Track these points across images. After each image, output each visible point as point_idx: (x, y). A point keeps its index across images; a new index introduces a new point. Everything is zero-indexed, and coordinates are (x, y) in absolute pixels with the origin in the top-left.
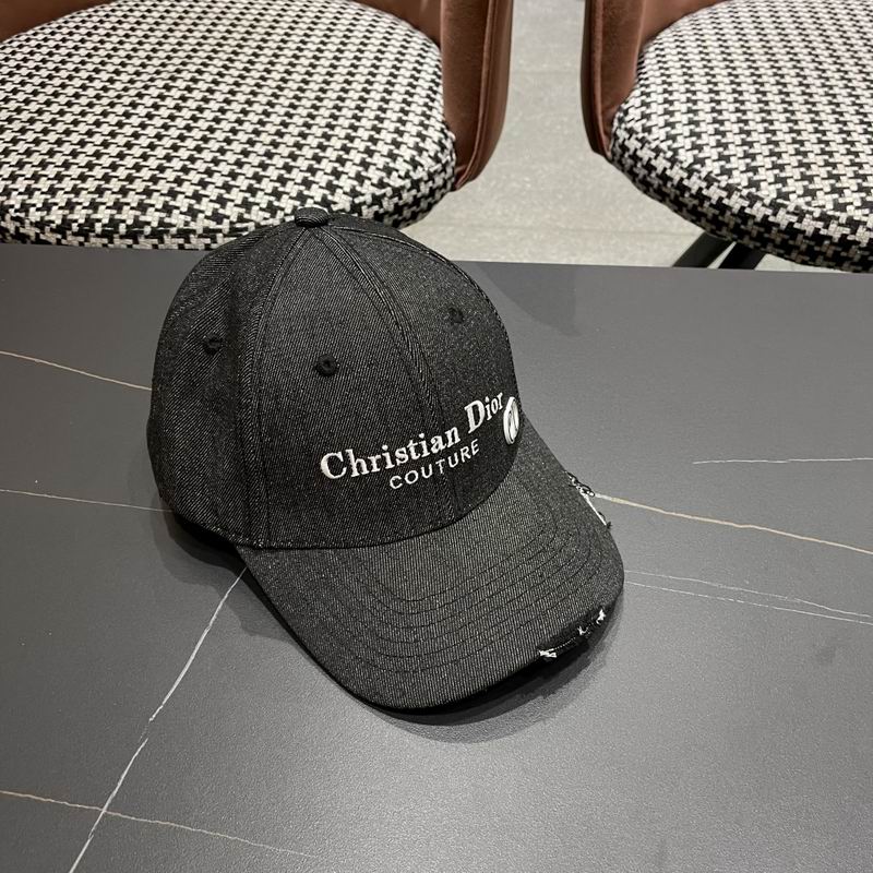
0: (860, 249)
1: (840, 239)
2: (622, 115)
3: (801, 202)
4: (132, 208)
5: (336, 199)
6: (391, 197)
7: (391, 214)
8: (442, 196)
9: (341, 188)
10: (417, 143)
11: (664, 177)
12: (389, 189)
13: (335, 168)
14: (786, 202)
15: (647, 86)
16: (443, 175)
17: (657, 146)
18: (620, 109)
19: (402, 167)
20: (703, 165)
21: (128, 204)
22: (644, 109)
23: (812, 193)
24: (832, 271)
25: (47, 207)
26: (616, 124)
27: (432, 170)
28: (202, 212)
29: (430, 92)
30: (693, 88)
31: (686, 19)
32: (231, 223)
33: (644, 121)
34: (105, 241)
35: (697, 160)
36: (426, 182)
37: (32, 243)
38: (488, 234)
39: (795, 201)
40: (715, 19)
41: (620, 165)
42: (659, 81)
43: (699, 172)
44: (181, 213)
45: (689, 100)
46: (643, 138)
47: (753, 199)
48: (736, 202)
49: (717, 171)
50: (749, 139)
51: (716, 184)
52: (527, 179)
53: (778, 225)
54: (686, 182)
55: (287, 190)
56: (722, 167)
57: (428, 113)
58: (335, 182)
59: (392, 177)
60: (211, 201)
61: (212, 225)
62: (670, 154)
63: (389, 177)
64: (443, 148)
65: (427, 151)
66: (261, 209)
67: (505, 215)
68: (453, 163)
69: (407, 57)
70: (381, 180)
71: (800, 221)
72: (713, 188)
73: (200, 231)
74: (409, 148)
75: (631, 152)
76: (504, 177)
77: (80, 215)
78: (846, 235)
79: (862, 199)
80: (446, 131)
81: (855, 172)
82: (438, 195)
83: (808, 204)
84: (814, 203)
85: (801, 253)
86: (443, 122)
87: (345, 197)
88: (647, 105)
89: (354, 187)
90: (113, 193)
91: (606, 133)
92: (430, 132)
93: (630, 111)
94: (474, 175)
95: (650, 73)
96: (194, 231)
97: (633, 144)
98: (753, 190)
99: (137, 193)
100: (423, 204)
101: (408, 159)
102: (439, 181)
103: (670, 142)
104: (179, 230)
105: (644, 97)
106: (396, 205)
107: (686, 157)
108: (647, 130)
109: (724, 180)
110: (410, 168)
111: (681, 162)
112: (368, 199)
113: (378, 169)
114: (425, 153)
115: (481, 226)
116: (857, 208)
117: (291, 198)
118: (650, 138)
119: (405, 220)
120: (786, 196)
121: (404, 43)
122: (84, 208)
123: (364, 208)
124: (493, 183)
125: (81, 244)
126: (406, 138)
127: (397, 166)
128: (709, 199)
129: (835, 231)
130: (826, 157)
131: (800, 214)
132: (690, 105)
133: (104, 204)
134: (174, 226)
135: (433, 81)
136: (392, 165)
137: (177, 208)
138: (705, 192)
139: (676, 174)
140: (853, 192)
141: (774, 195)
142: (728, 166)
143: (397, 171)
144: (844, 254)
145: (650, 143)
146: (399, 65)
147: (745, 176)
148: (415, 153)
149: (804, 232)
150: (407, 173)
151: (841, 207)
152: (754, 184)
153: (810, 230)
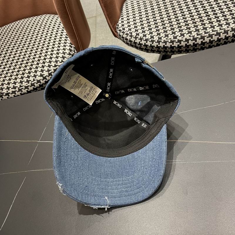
0: (184, 47)
2: (117, 26)
3: (165, 39)
5: (44, 74)
9: (45, 70)
10: (63, 52)
11: (130, 41)
12: (58, 66)
13: (43, 65)
14: (161, 40)
15: (123, 16)
17: (127, 33)
18: (117, 25)
20: (139, 35)
22: (122, 23)
23: (167, 36)
26: (117, 29)
28: (10, 87)
30: (135, 13)
32: (18, 88)
33: (123, 27)
35: (137, 34)
39: (163, 39)
42: (126, 14)
43: (138, 37)
44: (5, 89)
45: (133, 17)
46: (123, 31)
47: (153, 41)
48: (149, 43)
49: (142, 36)
50: (150, 24)
51: (143, 40)
53: (161, 47)
54: (136, 41)
55: (31, 75)
56: (143, 34)
57: (66, 42)
58: (43, 69)
59: (58, 63)
60: (12, 84)
61: (14, 90)
62: (130, 34)
63: (57, 63)
64: (71, 50)
65: (66, 53)
66: (25, 82)
70: (55, 65)
71: (166, 44)
72: (142, 41)
73: (11, 92)
74: (61, 54)
75: (122, 36)
78: (179, 45)
79: (181, 33)
80: (71, 45)
81: (178, 26)
83: (167, 39)
84: (168, 38)
86: (70, 43)
87: (46, 72)
89: (48, 69)
92: (67, 47)
93: (119, 25)
95: (124, 12)
96: (9, 93)
97: (121, 34)
98: (152, 39)
101: (61, 57)
103: (130, 31)
104: (6, 94)
105: (122, 20)
107: (134, 34)
108: (124, 29)
109: (144, 38)
110: (62, 59)
111: (133, 36)
112: (53, 71)
113: (54, 62)
114: (66, 54)
117: (32, 77)
118: (125, 31)
120: (161, 38)
123: (52, 73)
126: (60, 51)
127: (59, 60)
128: (142, 44)
129: (176, 44)
130: (170, 24)
131: (165, 42)
132: (134, 19)
134: (4, 93)
136: (57, 60)
137: (4, 88)
139: (133, 39)
140: (178, 32)
141: (158, 39)
142: (145, 34)
144: (180, 50)
145: (125, 33)
146: (58, 30)
147: (150, 35)
148: (63, 54)
149: (168, 47)
150: (62, 60)
151: (175, 38)
152: (152, 37)
153: (169, 46)
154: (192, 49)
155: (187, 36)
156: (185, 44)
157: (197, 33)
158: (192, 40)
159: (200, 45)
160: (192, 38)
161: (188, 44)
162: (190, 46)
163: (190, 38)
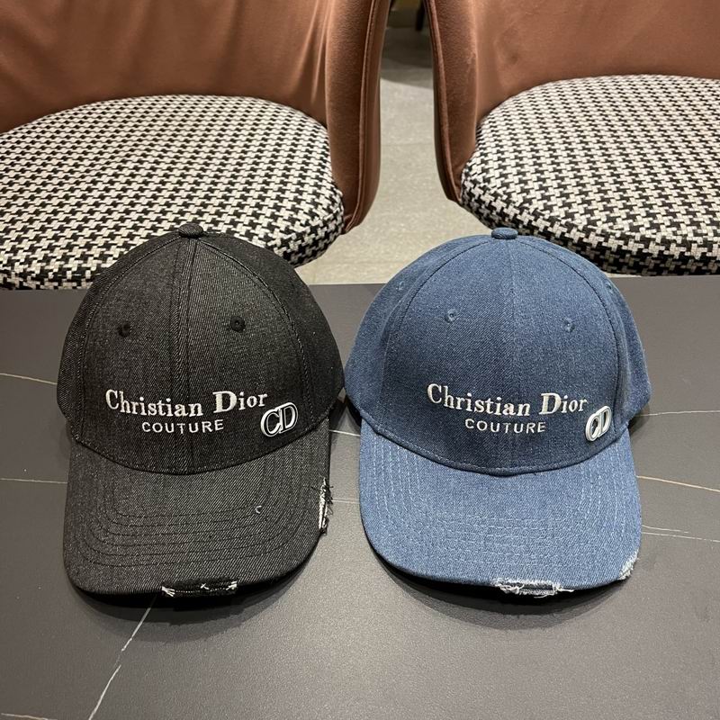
0: (653, 259)
1: (637, 252)
2: (467, 170)
3: (606, 226)
4: (95, 259)
6: (296, 240)
7: (297, 253)
8: (335, 237)
9: (257, 235)
10: (313, 199)
11: (502, 215)
12: (294, 234)
13: (252, 221)
14: (595, 228)
15: (485, 149)
16: (334, 222)
17: (495, 192)
18: (466, 167)
19: (303, 217)
20: (531, 204)
21: (92, 255)
22: (483, 165)
23: (613, 220)
24: (634, 276)
25: (28, 261)
26: (463, 177)
27: (326, 219)
29: (321, 162)
30: (519, 149)
31: (511, 100)
33: (484, 174)
34: (75, 284)
35: (526, 201)
36: (322, 228)
37: (17, 289)
38: (375, 268)
39: (600, 227)
40: (532, 100)
41: (469, 208)
42: (493, 145)
43: (528, 209)
45: (516, 157)
46: (485, 186)
47: (570, 227)
48: (557, 230)
49: (542, 208)
50: (563, 183)
51: (541, 217)
52: (402, 225)
53: (590, 244)
54: (519, 217)
56: (545, 204)
57: (321, 176)
58: (252, 231)
59: (296, 225)
62: (505, 197)
63: (293, 226)
64: (333, 202)
65: (321, 204)
67: (388, 253)
68: (342, 213)
69: (303, 137)
70: (287, 228)
71: (606, 241)
72: (540, 220)
74: (307, 203)
75: (476, 198)
76: (385, 224)
77: (54, 266)
78: (642, 249)
79: (650, 222)
80: (335, 189)
81: (643, 203)
82: (331, 237)
83: (611, 228)
84: (615, 227)
85: (610, 265)
86: (332, 183)
88: (486, 162)
89: (267, 234)
90: (80, 248)
91: (456, 185)
92: (323, 190)
93: (473, 167)
94: (359, 221)
95: (486, 139)
97: (477, 191)
98: (570, 220)
99: (99, 247)
100: (321, 245)
101: (307, 211)
102: (332, 226)
103: (504, 189)
105: (483, 157)
106: (300, 246)
107: (518, 199)
108: (487, 180)
109: (547, 214)
110: (309, 218)
111: (514, 203)
112: (278, 242)
113: (285, 220)
114: (319, 207)
115: (369, 262)
116: (648, 229)
118: (489, 186)
119: (307, 257)
120: (594, 223)
121: (300, 127)
122: (58, 260)
123: (275, 249)
124: (376, 230)
125: (56, 288)
126: (305, 196)
127: (299, 217)
128: (538, 228)
129: (633, 247)
130: (621, 193)
131: (606, 236)
132: (518, 161)
133: (73, 256)
135: (323, 153)
136: (295, 216)
138: (533, 223)
139: (511, 211)
140: (643, 217)
141: (585, 223)
142: (549, 203)
143: (299, 220)
144: (641, 263)
145: (489, 190)
146: (296, 143)
147: (563, 210)
148: (312, 207)
149: (611, 248)
150: (307, 222)
151: (635, 229)
152: (569, 215)
153: (614, 247)
154: (672, 267)
155: (667, 232)
156: (660, 251)
157: (694, 230)
158: (678, 245)
159: (696, 261)
160: (679, 240)
161: (666, 253)
162: (670, 260)
163: (674, 237)
